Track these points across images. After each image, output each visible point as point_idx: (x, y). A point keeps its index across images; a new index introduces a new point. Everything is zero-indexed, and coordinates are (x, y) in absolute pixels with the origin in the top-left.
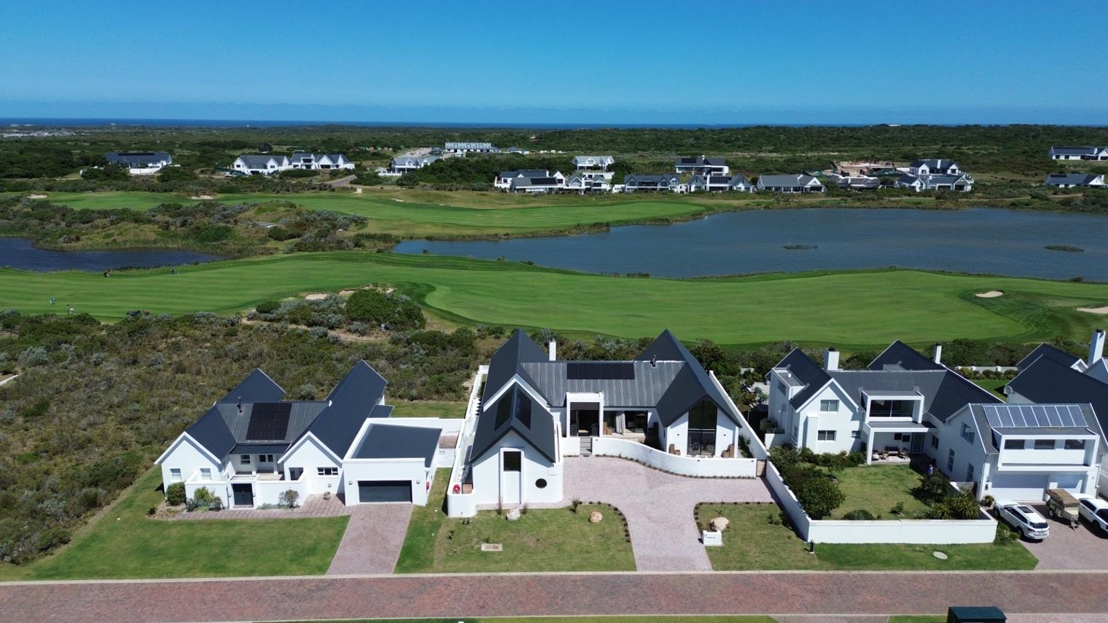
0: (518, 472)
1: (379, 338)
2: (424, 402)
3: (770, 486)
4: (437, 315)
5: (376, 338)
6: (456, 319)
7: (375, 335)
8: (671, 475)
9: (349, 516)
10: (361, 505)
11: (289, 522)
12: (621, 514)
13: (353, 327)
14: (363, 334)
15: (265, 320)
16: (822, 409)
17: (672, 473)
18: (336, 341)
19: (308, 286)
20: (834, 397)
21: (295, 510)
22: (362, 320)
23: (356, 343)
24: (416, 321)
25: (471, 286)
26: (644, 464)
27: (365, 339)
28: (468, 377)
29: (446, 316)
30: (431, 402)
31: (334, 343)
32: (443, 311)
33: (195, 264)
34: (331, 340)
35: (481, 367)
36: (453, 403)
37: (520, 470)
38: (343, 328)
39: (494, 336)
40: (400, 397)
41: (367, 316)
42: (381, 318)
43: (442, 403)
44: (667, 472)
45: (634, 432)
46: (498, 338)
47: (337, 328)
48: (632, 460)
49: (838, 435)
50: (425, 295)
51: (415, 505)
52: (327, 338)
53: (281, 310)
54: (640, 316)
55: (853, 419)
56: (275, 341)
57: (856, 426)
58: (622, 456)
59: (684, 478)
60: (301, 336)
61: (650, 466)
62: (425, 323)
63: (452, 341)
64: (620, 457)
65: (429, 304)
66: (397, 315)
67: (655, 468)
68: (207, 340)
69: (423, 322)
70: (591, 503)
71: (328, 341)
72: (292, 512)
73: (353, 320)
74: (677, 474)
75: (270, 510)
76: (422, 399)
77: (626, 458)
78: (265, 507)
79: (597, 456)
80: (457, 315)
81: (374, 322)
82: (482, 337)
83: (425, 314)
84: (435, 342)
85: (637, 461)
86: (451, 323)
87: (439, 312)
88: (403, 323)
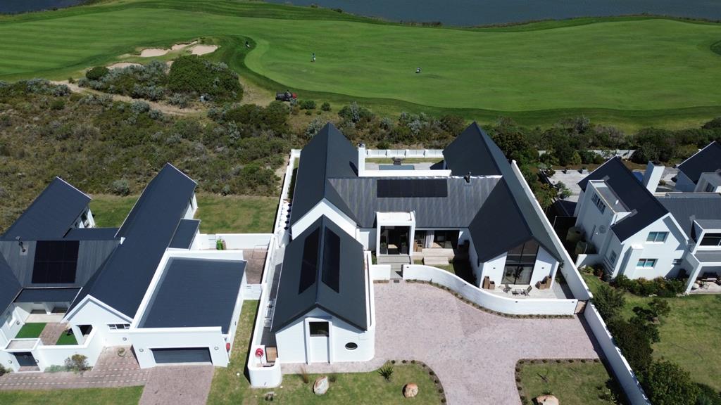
0: (326, 338)
1: (198, 111)
2: (237, 197)
3: (591, 329)
4: (254, 82)
5: (197, 109)
6: (272, 86)
7: (196, 107)
8: (485, 313)
9: (143, 386)
10: (156, 368)
11: (77, 395)
12: (437, 382)
13: (174, 99)
14: (184, 105)
15: (94, 88)
16: (649, 239)
17: (487, 310)
18: (158, 116)
19: (145, 39)
20: (665, 229)
21: (86, 373)
22: (181, 91)
23: (177, 117)
24: (233, 92)
25: (288, 39)
26: (456, 295)
27: (186, 111)
28: (281, 163)
29: (263, 82)
30: (244, 197)
31: (155, 119)
32: (259, 76)
33: (54, 10)
34: (153, 116)
35: (293, 150)
36: (264, 198)
37: (328, 336)
38: (165, 99)
39: (305, 110)
40: (213, 190)
41: (187, 86)
42: (200, 89)
43: (255, 198)
44: (481, 308)
45: (444, 247)
46: (308, 114)
47: (160, 99)
48: (443, 287)
49: (658, 264)
50: (245, 55)
51: (216, 368)
52: (149, 113)
53: (108, 78)
54: (437, 77)
55: (679, 249)
56: (100, 117)
57: (679, 255)
58: (433, 281)
59: (499, 317)
60: (123, 111)
61: (462, 299)
62: (243, 92)
63: (266, 118)
64: (430, 283)
65: (248, 66)
66: (215, 86)
67: (468, 302)
68: (36, 113)
69: (240, 91)
70: (404, 362)
71: (150, 116)
72: (82, 378)
73: (174, 91)
74: (492, 312)
75: (59, 373)
76: (235, 194)
77: (437, 285)
78: (54, 369)
79: (408, 281)
80: (272, 81)
81: (195, 93)
82: (295, 113)
83: (242, 82)
84: (251, 119)
85: (449, 290)
86: (267, 92)
87: (256, 78)
88: (221, 94)
